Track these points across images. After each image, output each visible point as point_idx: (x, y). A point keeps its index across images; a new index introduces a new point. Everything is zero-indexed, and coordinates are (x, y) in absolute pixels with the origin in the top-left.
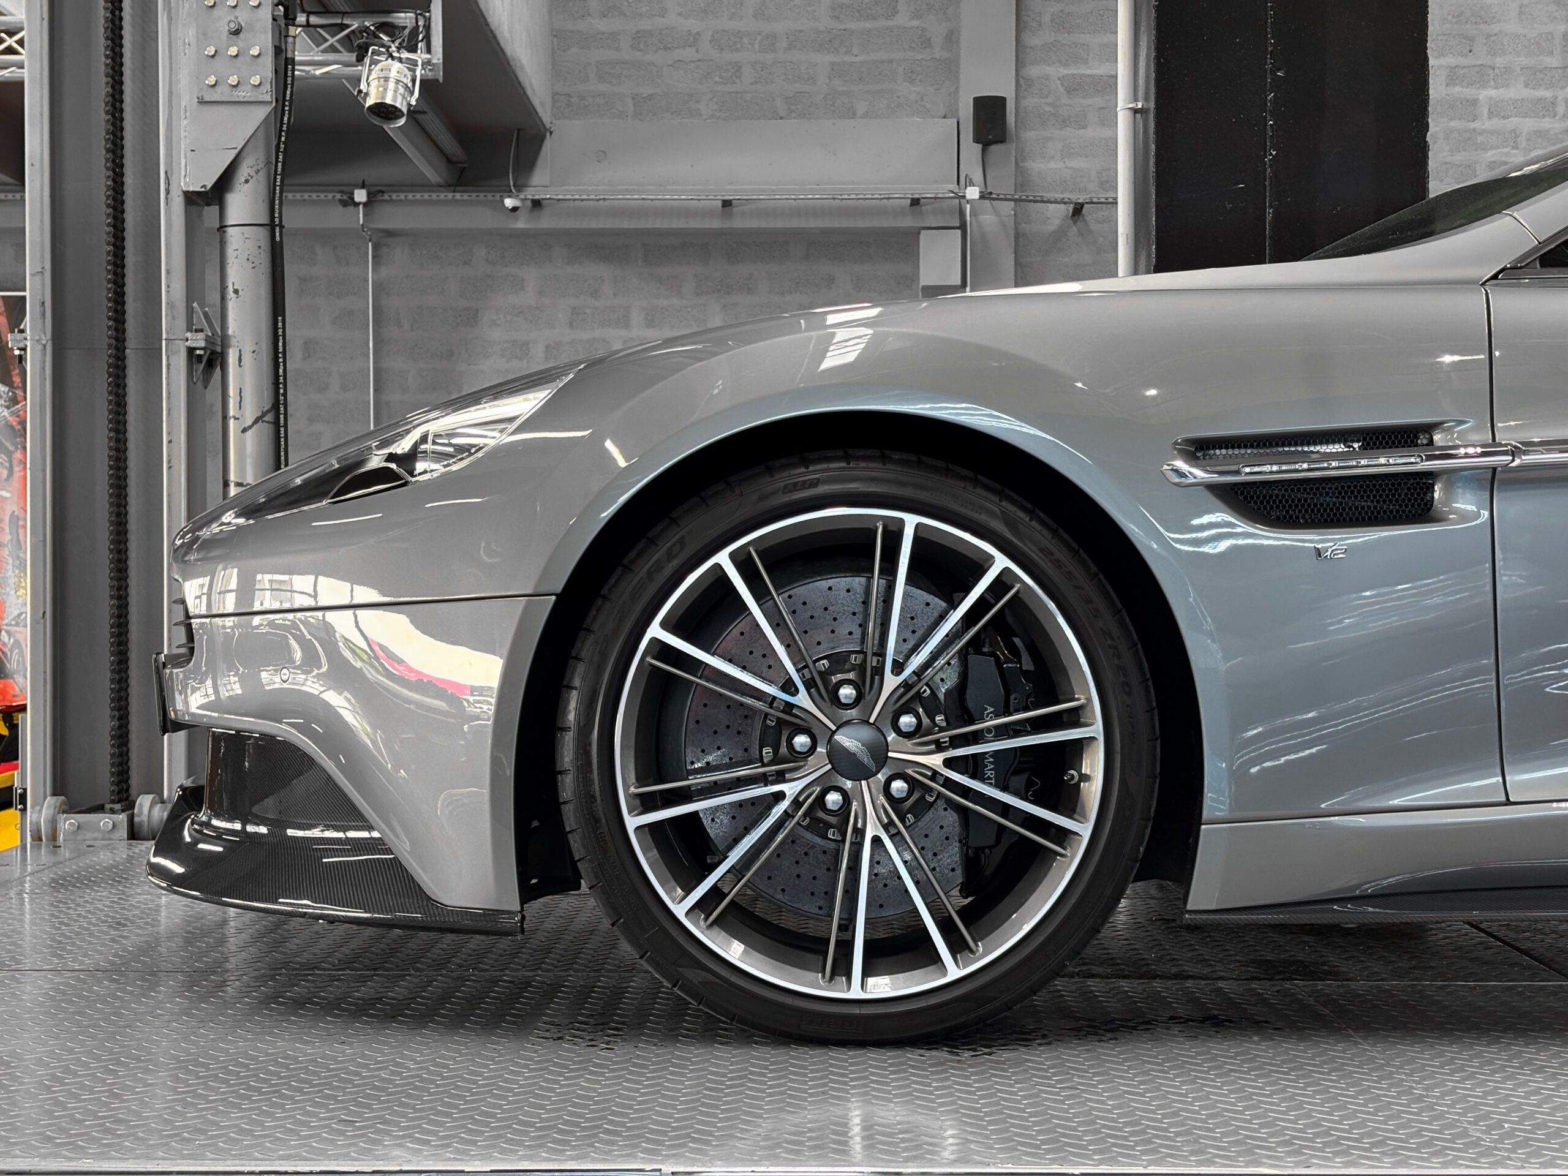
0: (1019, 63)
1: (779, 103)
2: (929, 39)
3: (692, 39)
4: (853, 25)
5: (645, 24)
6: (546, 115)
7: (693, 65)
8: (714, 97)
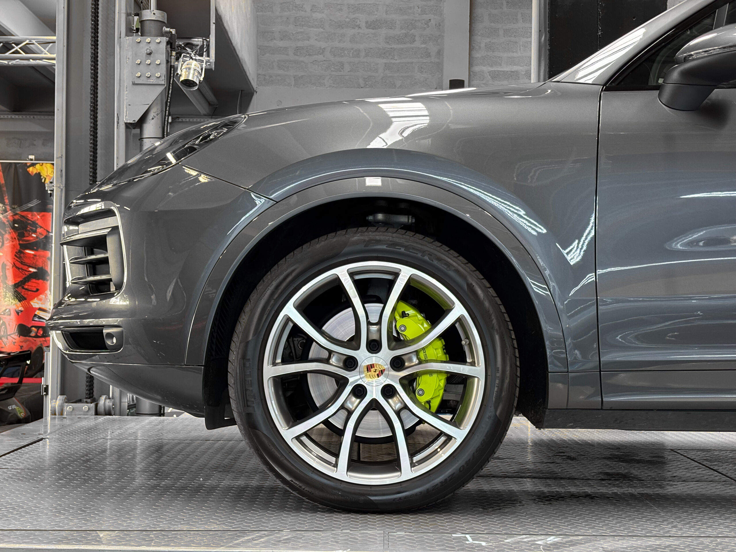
0: (471, 65)
1: (361, 82)
2: (430, 53)
3: (321, 51)
4: (395, 46)
5: (300, 44)
6: (254, 84)
7: (322, 63)
8: (331, 77)
